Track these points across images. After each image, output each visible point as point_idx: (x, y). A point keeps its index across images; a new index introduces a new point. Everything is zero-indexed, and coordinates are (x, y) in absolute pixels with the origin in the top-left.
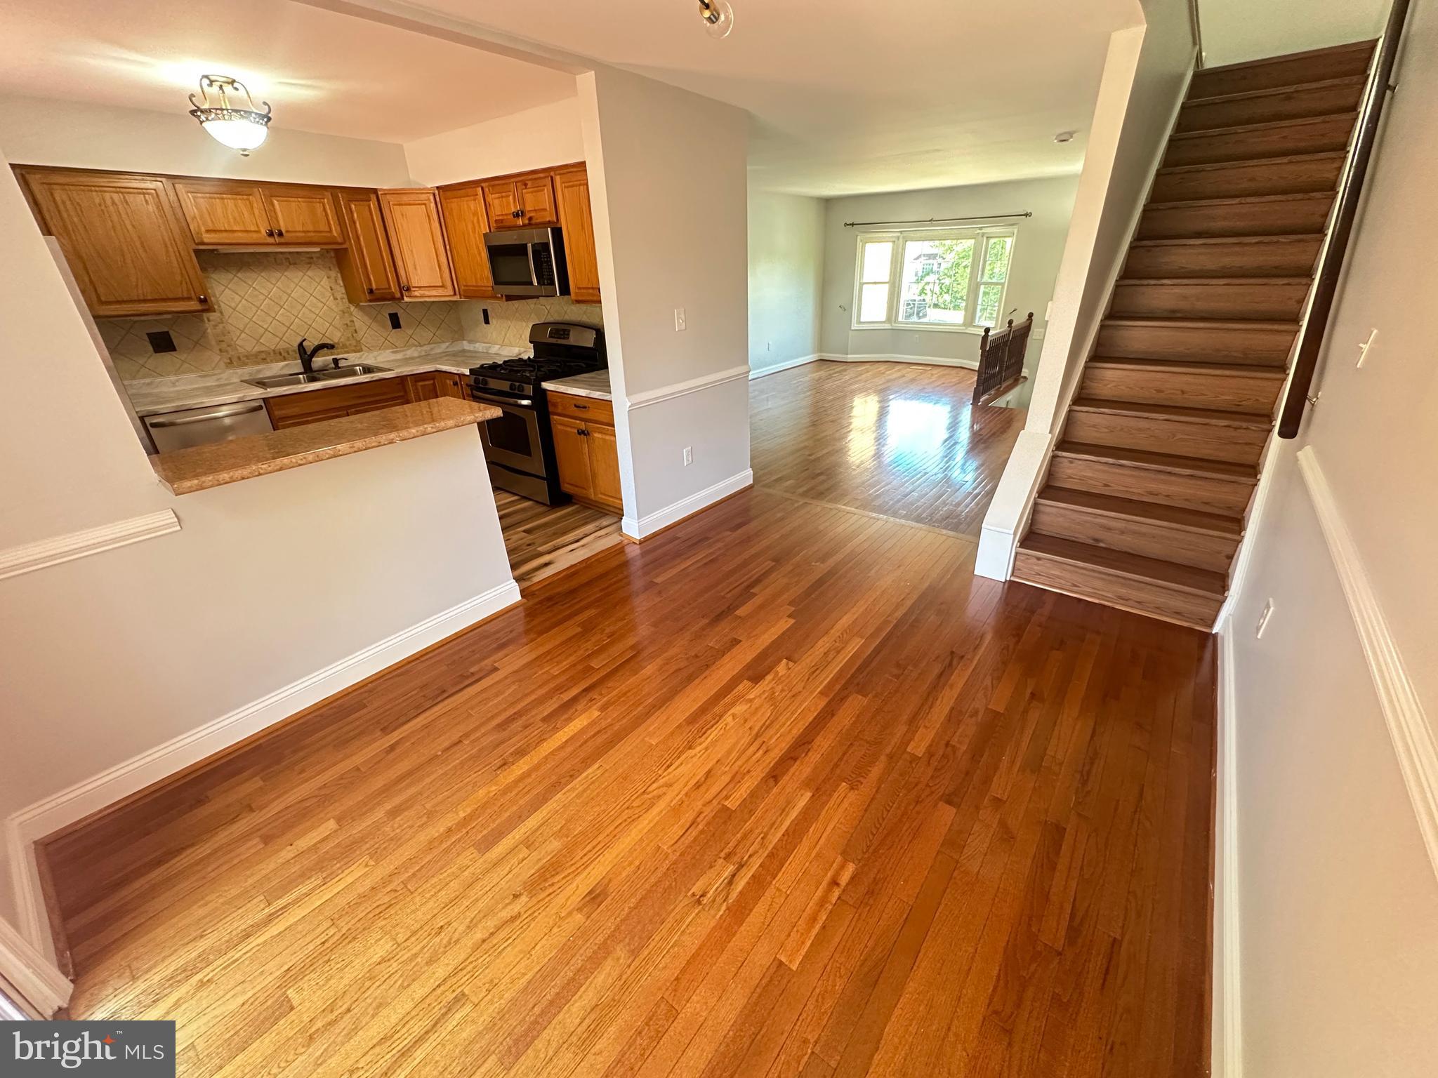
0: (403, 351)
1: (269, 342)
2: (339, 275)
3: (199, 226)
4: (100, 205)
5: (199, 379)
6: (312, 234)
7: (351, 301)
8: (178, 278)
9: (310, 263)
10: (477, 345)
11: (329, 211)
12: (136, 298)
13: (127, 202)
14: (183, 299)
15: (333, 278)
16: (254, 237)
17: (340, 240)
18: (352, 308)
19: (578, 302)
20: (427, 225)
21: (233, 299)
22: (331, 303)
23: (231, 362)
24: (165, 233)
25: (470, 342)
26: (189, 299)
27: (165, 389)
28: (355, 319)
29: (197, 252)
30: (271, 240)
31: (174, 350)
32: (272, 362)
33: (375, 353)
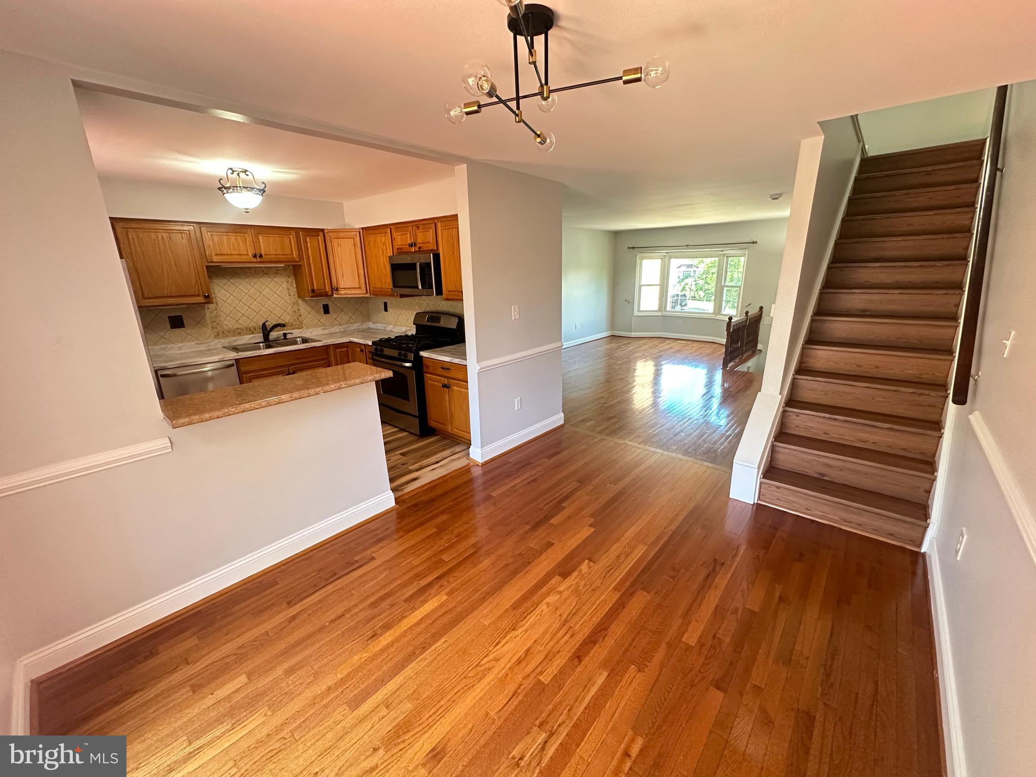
0: (328, 328)
1: (244, 323)
2: (294, 280)
3: (211, 252)
4: (155, 240)
5: (196, 345)
6: (281, 256)
7: (299, 297)
8: (194, 283)
9: (277, 273)
10: (378, 325)
11: (292, 242)
12: (166, 295)
13: (170, 238)
14: (195, 296)
15: (290, 283)
16: (244, 258)
17: (297, 259)
18: (300, 301)
19: (448, 299)
20: (353, 251)
21: (225, 295)
22: (287, 298)
23: (218, 335)
24: (190, 257)
25: (374, 323)
26: (198, 295)
27: (173, 352)
28: (301, 308)
29: (207, 267)
30: (255, 260)
31: (184, 327)
32: (244, 335)
33: (311, 330)
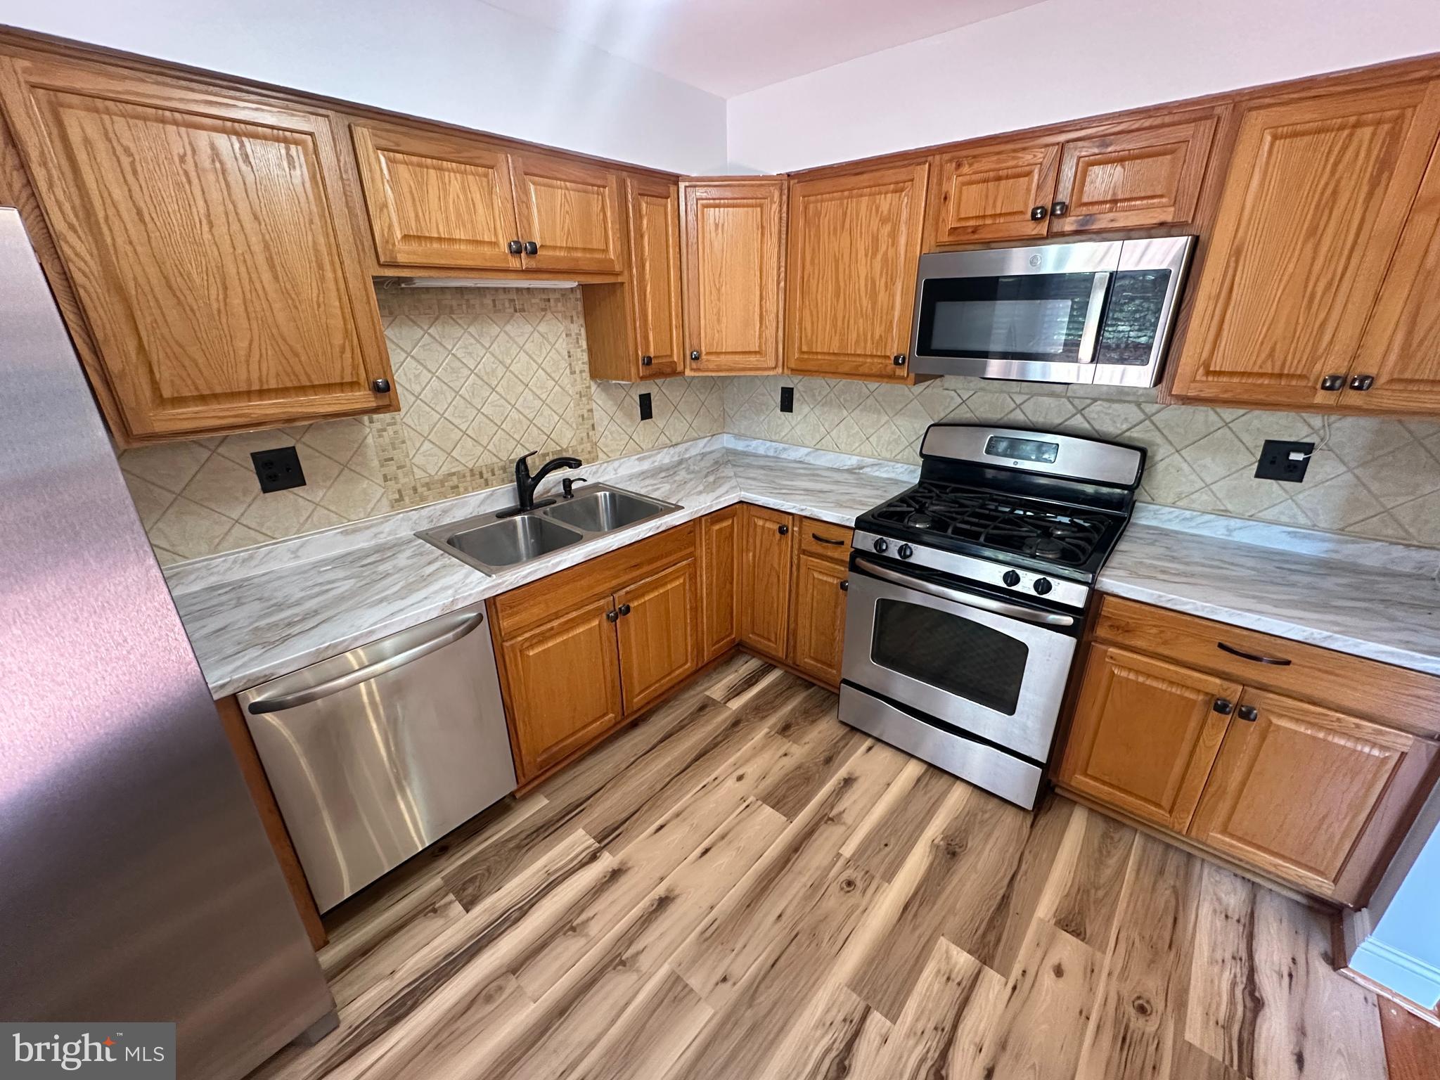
0: (650, 457)
1: (468, 456)
2: (583, 331)
3: (390, 226)
5: (340, 537)
6: (579, 254)
7: (594, 375)
8: (338, 340)
9: (544, 310)
11: (609, 214)
12: (244, 388)
13: (246, 158)
14: (342, 386)
15: (574, 336)
16: (485, 255)
17: (617, 268)
18: (594, 387)
20: (756, 245)
21: (417, 376)
22: (566, 381)
23: (401, 499)
24: (321, 240)
26: (354, 385)
27: (274, 566)
28: (594, 406)
29: (379, 282)
30: (514, 263)
31: (302, 483)
32: (466, 490)
33: (616, 464)
